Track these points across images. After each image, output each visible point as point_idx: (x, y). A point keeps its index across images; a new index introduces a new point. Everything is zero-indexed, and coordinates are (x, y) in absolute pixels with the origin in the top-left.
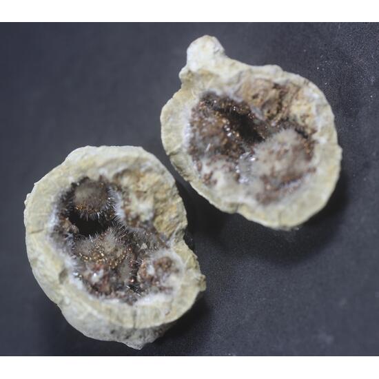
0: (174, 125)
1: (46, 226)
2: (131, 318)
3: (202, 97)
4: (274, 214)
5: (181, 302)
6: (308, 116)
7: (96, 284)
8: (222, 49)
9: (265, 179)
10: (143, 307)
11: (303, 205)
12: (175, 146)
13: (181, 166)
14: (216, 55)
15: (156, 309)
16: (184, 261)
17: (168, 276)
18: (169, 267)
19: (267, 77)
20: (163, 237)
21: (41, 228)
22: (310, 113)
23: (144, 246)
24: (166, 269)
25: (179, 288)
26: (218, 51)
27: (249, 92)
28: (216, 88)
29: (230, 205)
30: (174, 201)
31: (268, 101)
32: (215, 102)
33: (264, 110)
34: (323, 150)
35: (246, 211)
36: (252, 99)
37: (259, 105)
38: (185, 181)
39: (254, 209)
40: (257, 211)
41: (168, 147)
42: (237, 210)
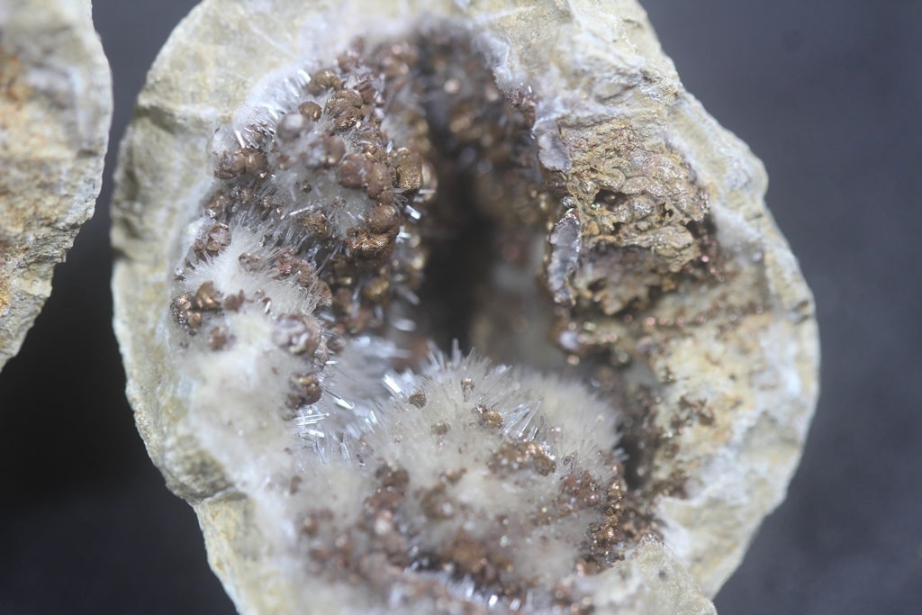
0: (256, 30)
3: (425, 29)
6: (707, 421)
9: (392, 482)
12: (194, 98)
13: (146, 182)
19: (705, 177)
22: (722, 418)
27: (606, 166)
28: (514, 51)
29: (198, 461)
30: (22, 276)
31: (633, 252)
32: (451, 87)
33: (589, 269)
34: (662, 575)
35: (226, 532)
36: (592, 197)
37: (591, 236)
38: (107, 239)
39: (264, 549)
40: (267, 566)
41: (166, 80)
42: (202, 496)
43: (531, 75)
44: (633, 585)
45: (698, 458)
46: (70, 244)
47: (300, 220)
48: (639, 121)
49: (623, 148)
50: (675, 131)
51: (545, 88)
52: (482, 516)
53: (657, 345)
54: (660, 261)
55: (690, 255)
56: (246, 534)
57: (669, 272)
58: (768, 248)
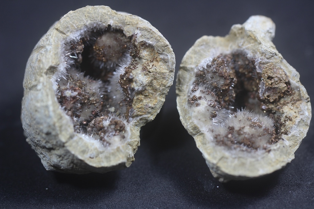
0: (202, 52)
1: (69, 34)
2: (68, 136)
3: (233, 53)
4: (219, 155)
5: (107, 158)
6: (291, 120)
7: (65, 97)
8: (273, 34)
9: (231, 129)
10: (81, 138)
11: (243, 164)
12: (191, 64)
13: (182, 81)
14: (267, 34)
15: (87, 147)
16: (131, 138)
17: (115, 135)
18: (120, 131)
19: (288, 74)
20: (132, 111)
21: (65, 32)
22: (293, 120)
23: (112, 109)
24: (118, 130)
25: (115, 148)
26: (271, 33)
27: (269, 72)
28: (251, 51)
29: (194, 127)
30: (159, 97)
31: (275, 89)
32: (239, 63)
33: (267, 93)
34: (284, 147)
35: (200, 141)
36: (266, 78)
37: (267, 86)
38: (175, 92)
39: (207, 142)
40: (208, 145)
41: (185, 61)
42: (195, 135)
43: (254, 55)
44: (278, 146)
45: (289, 127)
46: (168, 91)
47: (211, 84)
48: (275, 63)
49: (272, 68)
50: (282, 66)
51: (257, 57)
52: (249, 134)
53: (280, 107)
54: (280, 90)
55: (286, 89)
56: (204, 140)
57: (282, 92)
58: (300, 87)
